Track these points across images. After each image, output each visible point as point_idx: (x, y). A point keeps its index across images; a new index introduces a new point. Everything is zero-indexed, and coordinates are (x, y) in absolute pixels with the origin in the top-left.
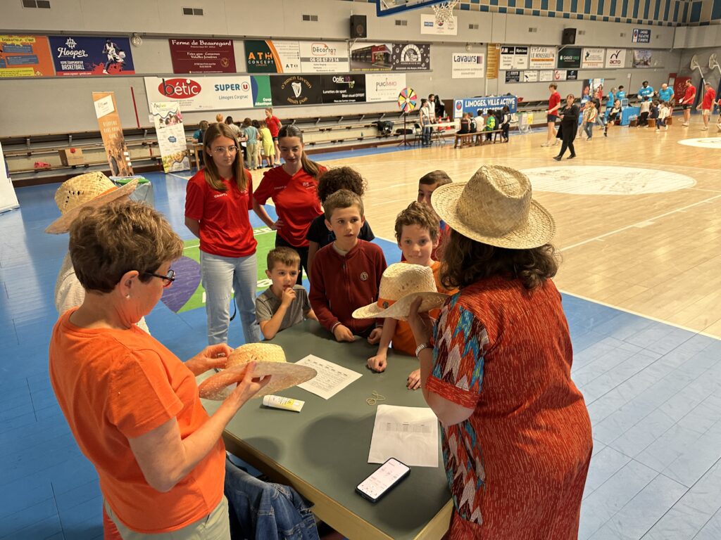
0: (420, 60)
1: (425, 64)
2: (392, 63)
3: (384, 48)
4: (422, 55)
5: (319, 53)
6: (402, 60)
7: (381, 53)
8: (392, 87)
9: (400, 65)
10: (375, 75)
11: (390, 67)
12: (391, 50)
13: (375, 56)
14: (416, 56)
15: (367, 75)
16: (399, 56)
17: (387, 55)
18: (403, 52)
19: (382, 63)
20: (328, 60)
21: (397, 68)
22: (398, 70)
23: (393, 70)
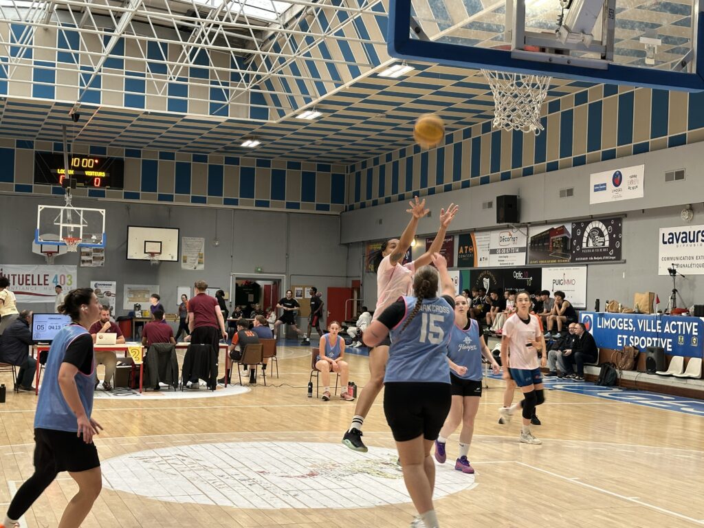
0: (607, 244)
1: (614, 253)
2: (571, 251)
3: (563, 230)
5: (504, 243)
6: (584, 245)
7: (559, 237)
8: (570, 286)
9: (580, 254)
10: (552, 268)
11: (569, 257)
12: (570, 232)
14: (602, 239)
15: (543, 269)
16: (580, 241)
17: (565, 240)
18: (586, 234)
19: (560, 251)
20: (511, 251)
21: (577, 259)
22: (578, 261)
23: (571, 261)
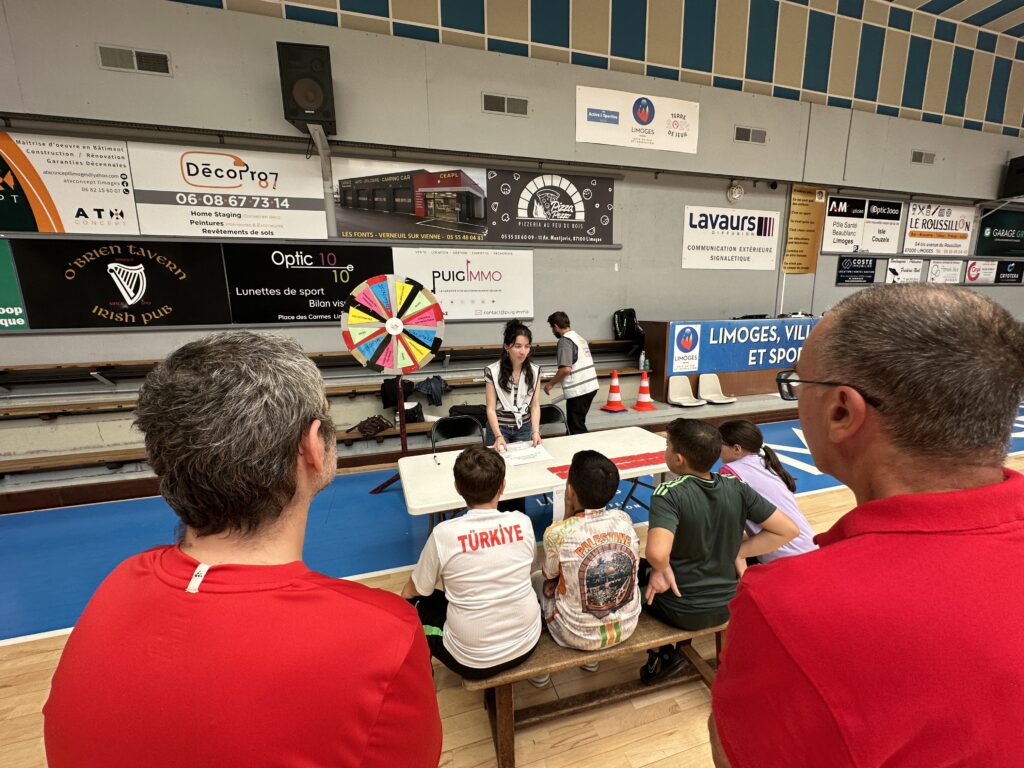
0: (580, 217)
1: (597, 231)
2: (485, 221)
3: (457, 179)
4: (588, 206)
5: (213, 180)
6: (522, 214)
7: (449, 191)
8: (487, 284)
9: (515, 226)
10: (429, 250)
11: (481, 231)
12: (483, 185)
13: (426, 201)
14: (568, 208)
15: (396, 251)
16: (511, 204)
17: (467, 199)
18: (526, 195)
19: (452, 219)
20: (249, 202)
21: (503, 236)
22: (508, 240)
23: (488, 239)
